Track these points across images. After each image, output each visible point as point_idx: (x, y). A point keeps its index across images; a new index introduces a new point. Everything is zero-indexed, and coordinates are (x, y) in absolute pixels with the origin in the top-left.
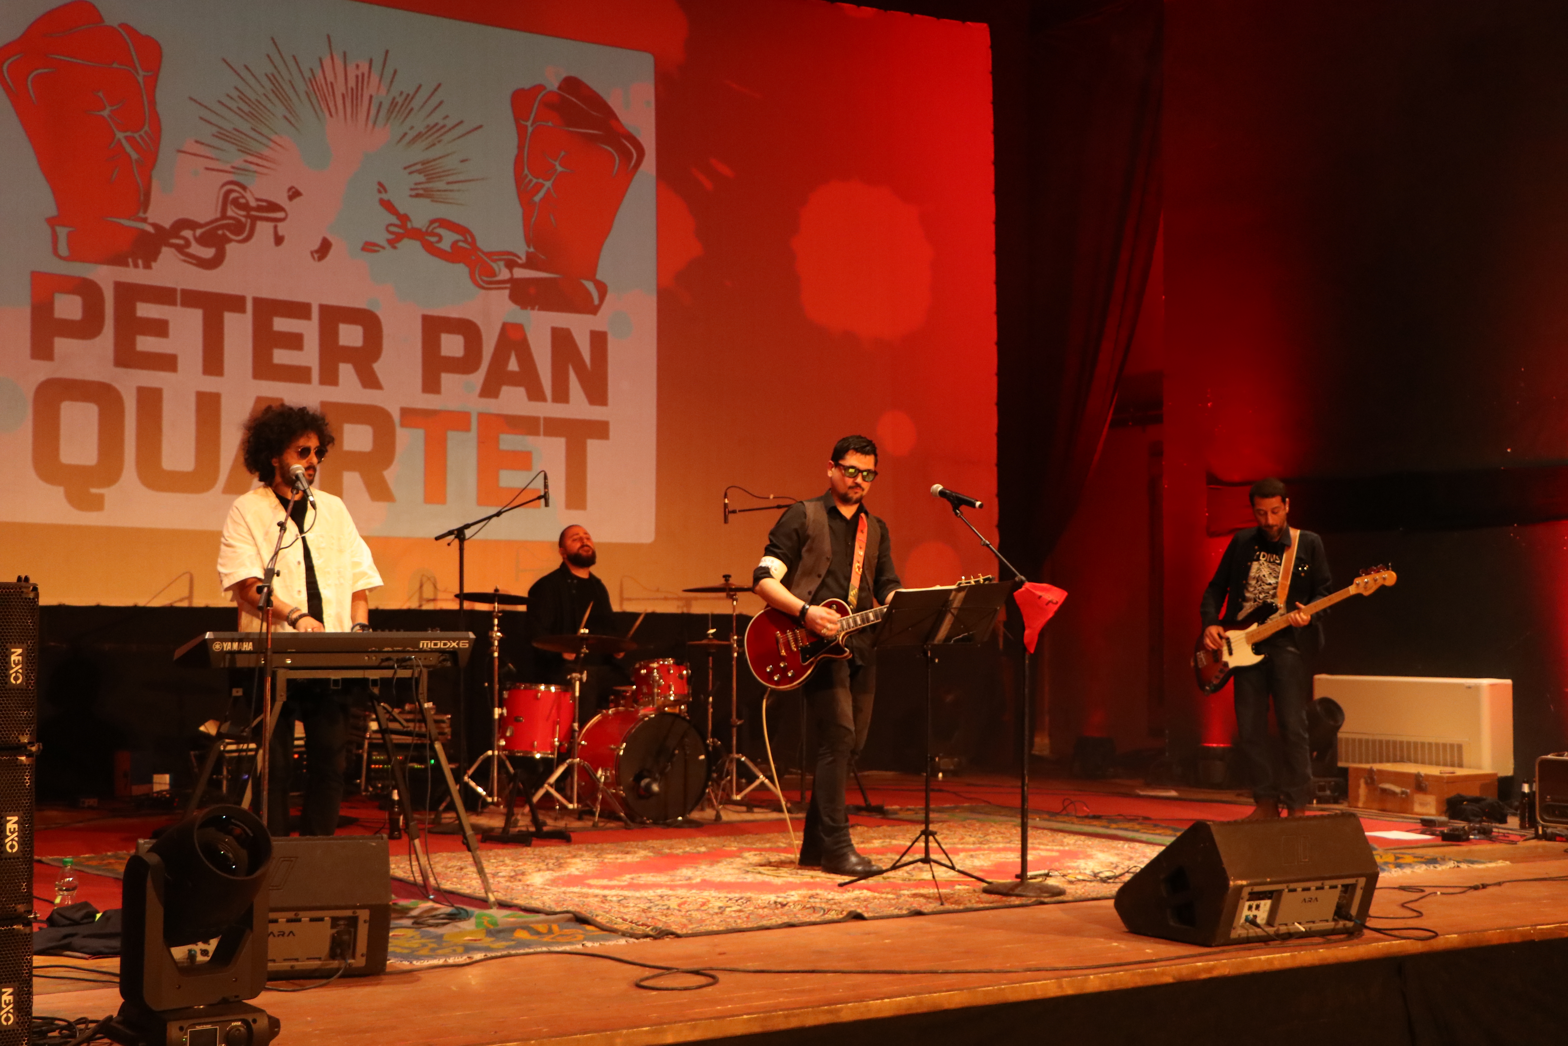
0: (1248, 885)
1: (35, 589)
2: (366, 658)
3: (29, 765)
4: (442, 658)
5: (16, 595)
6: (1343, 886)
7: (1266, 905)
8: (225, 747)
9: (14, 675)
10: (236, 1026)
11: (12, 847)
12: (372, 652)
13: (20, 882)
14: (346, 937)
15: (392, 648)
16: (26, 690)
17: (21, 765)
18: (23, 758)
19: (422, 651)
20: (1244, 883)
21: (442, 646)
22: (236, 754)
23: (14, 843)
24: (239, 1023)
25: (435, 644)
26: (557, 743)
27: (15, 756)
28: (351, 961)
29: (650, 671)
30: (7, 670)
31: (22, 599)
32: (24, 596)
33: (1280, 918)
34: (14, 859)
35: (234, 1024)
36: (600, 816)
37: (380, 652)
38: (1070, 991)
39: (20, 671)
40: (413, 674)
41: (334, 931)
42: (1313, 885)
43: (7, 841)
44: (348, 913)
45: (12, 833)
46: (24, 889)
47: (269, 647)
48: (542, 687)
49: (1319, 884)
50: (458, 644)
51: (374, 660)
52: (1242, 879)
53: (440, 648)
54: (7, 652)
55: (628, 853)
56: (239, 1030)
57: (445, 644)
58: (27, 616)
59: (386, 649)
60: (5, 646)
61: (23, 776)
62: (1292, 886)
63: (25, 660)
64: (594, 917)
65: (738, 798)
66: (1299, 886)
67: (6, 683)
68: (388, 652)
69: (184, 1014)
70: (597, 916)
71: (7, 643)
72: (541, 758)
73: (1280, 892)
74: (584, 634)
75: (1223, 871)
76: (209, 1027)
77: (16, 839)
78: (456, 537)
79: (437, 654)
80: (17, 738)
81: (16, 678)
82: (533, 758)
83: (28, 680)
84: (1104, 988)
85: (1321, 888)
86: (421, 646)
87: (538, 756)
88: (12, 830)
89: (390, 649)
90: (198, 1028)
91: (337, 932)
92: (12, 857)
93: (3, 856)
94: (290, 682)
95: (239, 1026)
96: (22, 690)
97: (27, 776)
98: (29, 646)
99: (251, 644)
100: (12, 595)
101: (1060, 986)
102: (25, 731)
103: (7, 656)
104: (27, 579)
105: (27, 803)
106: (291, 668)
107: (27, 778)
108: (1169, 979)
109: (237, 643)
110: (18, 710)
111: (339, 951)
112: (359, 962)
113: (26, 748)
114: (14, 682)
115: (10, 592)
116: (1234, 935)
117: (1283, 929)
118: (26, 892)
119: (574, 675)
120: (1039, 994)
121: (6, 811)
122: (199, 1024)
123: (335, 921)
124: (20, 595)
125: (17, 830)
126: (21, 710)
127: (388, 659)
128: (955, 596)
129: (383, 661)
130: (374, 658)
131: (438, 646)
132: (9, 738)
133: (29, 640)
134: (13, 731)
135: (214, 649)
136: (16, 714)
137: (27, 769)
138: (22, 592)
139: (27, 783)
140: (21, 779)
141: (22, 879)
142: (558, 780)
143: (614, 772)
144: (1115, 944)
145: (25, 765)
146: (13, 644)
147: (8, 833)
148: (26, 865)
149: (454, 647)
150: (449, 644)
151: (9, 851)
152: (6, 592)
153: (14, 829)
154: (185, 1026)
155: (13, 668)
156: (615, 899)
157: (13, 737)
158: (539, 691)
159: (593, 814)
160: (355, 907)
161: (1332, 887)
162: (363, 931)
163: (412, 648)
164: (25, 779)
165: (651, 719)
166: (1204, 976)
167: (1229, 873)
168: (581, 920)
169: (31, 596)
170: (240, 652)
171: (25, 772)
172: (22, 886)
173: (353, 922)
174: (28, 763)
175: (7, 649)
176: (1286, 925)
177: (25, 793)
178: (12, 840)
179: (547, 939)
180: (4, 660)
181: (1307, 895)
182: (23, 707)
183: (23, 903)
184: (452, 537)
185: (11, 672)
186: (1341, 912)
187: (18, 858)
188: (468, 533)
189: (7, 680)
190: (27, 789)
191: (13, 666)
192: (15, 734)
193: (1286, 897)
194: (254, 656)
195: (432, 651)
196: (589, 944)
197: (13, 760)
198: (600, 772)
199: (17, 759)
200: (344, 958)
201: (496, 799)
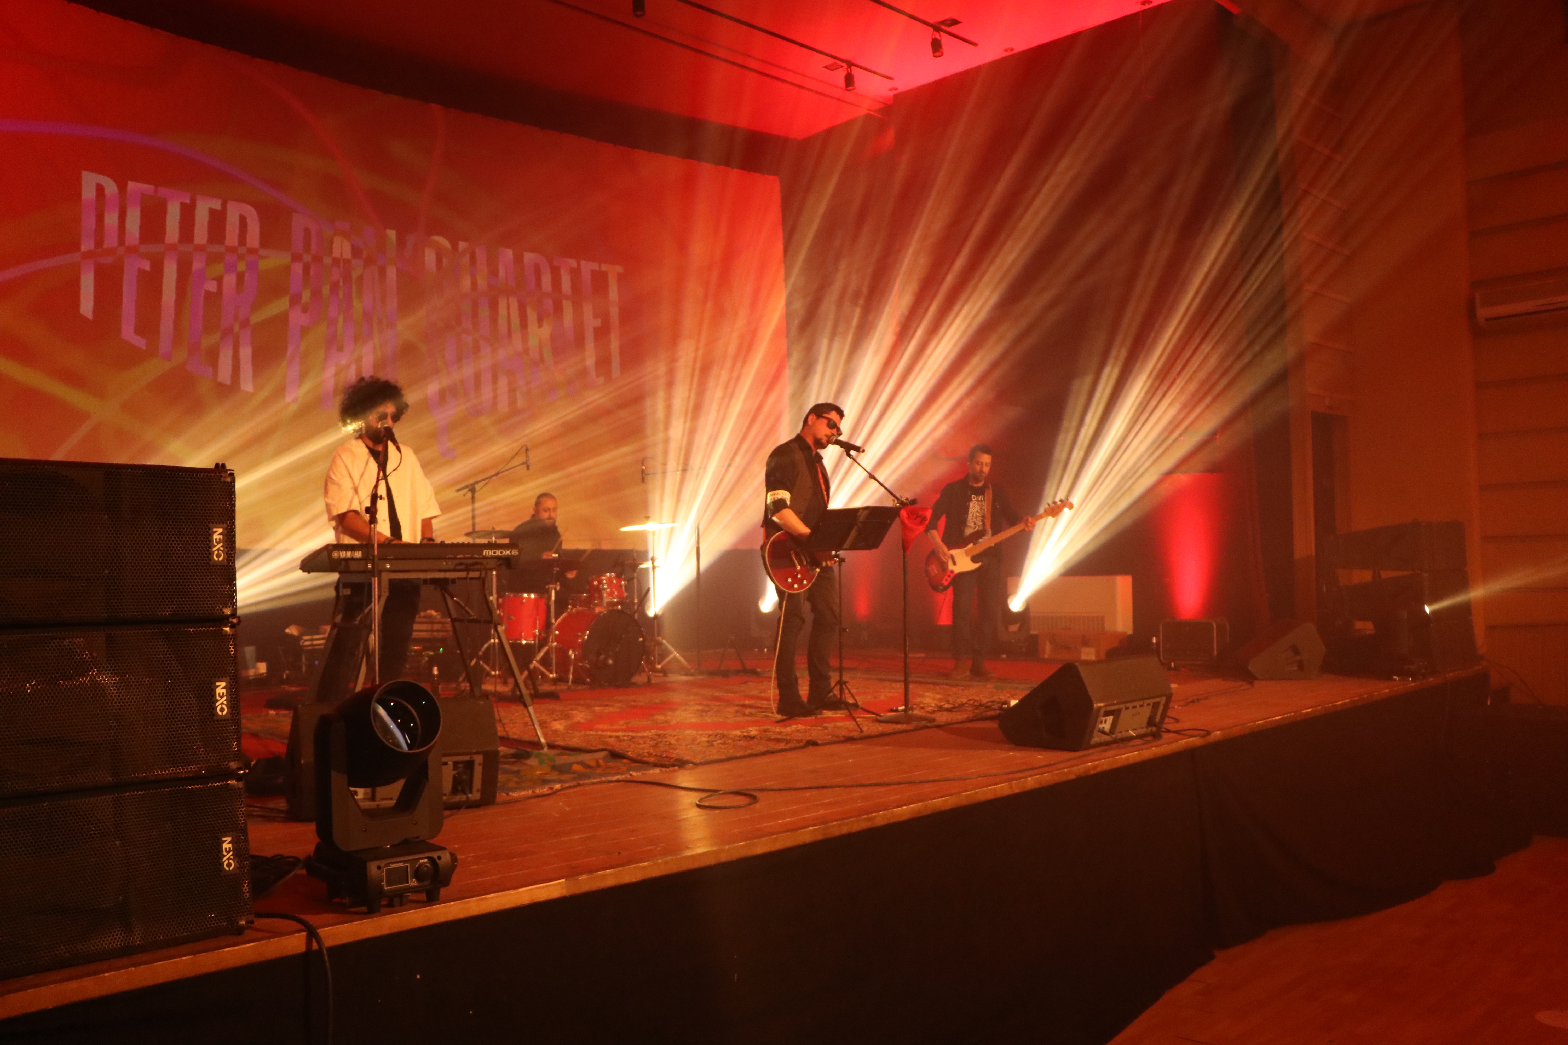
0: (1104, 706)
1: (232, 475)
2: (444, 563)
3: (232, 635)
4: (499, 563)
5: (216, 479)
6: (1154, 703)
7: (1110, 719)
8: (303, 643)
9: (216, 552)
10: (424, 863)
11: (222, 710)
12: (450, 558)
13: (231, 742)
14: (465, 777)
15: (463, 555)
16: (227, 566)
17: (226, 635)
18: (227, 629)
19: (485, 558)
20: (1102, 704)
21: (500, 554)
22: (310, 648)
23: (224, 706)
24: (426, 860)
25: (495, 553)
26: (537, 633)
27: (220, 627)
28: (470, 796)
29: (600, 582)
30: (210, 547)
31: (221, 482)
32: (222, 480)
33: (1118, 729)
34: (224, 720)
35: (422, 861)
36: (572, 682)
37: (455, 558)
38: (1017, 791)
39: (222, 549)
40: (481, 574)
41: (455, 772)
42: (1138, 704)
43: (217, 704)
44: (467, 758)
45: (222, 697)
46: (235, 748)
47: (376, 553)
48: (525, 595)
49: (1141, 703)
50: (511, 552)
51: (451, 565)
52: (1101, 702)
53: (498, 555)
54: (210, 532)
55: (607, 706)
56: (426, 866)
57: (501, 553)
58: (226, 498)
59: (459, 556)
60: (207, 526)
61: (228, 645)
62: (1127, 705)
63: (226, 538)
64: (625, 753)
65: (659, 667)
66: (1130, 705)
67: (210, 560)
68: (460, 558)
69: (377, 854)
70: (627, 752)
71: (209, 523)
72: (526, 644)
73: (1119, 711)
74: (555, 558)
75: (1089, 697)
76: (401, 865)
77: (225, 702)
78: (469, 491)
79: (496, 560)
80: (221, 610)
81: (218, 556)
82: (521, 644)
83: (229, 557)
84: (1037, 786)
85: (1141, 706)
86: (484, 554)
87: (524, 642)
88: (221, 695)
89: (461, 556)
90: (393, 866)
91: (457, 773)
92: (223, 719)
93: (215, 718)
94: (390, 581)
95: (426, 863)
96: (224, 566)
97: (231, 645)
98: (228, 526)
99: (360, 552)
100: (212, 479)
101: (1011, 787)
102: (228, 604)
103: (209, 535)
104: (223, 466)
105: (232, 670)
106: (391, 571)
107: (232, 647)
108: (1072, 777)
109: (350, 552)
110: (221, 585)
111: (460, 788)
112: (475, 796)
113: (228, 620)
114: (216, 559)
115: (211, 476)
116: (1093, 742)
117: (1119, 736)
118: (236, 751)
119: (551, 586)
120: (999, 794)
121: (215, 677)
122: (393, 863)
123: (456, 764)
124: (220, 479)
125: (225, 694)
126: (224, 585)
127: (461, 564)
128: (862, 513)
129: (457, 565)
130: (450, 563)
131: (497, 554)
132: (214, 610)
133: (228, 520)
134: (217, 604)
135: (333, 556)
136: (219, 588)
137: (231, 639)
138: (221, 476)
139: (232, 651)
140: (226, 648)
141: (233, 739)
142: (542, 658)
143: (581, 651)
144: (1011, 753)
145: (229, 635)
146: (214, 524)
147: (218, 698)
148: (235, 726)
149: (508, 554)
150: (504, 552)
151: (220, 713)
152: (207, 476)
153: (223, 693)
154: (382, 865)
155: (215, 546)
156: (625, 738)
157: (217, 610)
158: (523, 598)
159: (567, 681)
160: (471, 753)
161: (1148, 705)
162: (478, 771)
163: (478, 555)
164: (230, 648)
165: (604, 614)
166: (1092, 772)
167: (1093, 699)
168: (616, 755)
169: (229, 480)
170: (352, 559)
171: (230, 642)
172: (233, 745)
173: (470, 765)
174: (231, 633)
175: (209, 529)
176: (1121, 732)
177: (230, 660)
178: (222, 704)
179: (599, 771)
180: (208, 538)
181: (1134, 711)
182: (225, 582)
183: (235, 761)
184: (466, 491)
185: (214, 549)
186: (1150, 722)
187: (228, 720)
188: (477, 487)
189: (210, 556)
190: (232, 657)
191: (216, 544)
192: (219, 607)
193: (1124, 715)
194: (363, 562)
195: (492, 558)
196: (634, 774)
197: (219, 630)
198: (571, 652)
199: (222, 630)
200: (465, 793)
201: (497, 672)
